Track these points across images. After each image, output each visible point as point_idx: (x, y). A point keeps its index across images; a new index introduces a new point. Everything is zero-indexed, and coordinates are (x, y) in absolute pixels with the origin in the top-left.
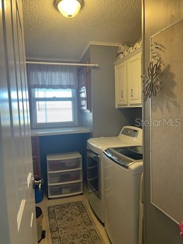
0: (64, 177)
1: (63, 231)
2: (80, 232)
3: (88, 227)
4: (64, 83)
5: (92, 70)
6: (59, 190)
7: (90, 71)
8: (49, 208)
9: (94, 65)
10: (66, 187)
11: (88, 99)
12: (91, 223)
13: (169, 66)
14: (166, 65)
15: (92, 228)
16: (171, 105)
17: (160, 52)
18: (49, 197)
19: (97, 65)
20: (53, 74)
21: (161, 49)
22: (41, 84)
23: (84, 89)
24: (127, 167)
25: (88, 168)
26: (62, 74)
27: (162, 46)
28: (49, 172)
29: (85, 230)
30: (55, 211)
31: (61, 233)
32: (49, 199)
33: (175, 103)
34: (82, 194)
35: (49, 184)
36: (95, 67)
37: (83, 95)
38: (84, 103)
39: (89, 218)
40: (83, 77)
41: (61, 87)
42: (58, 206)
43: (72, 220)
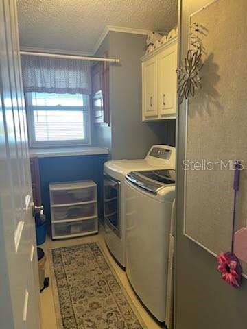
0: (73, 212)
1: (73, 278)
2: (94, 278)
3: (104, 272)
4: (73, 86)
5: (111, 68)
6: (66, 229)
7: (108, 69)
8: (53, 250)
9: (113, 60)
10: (76, 224)
11: (105, 108)
12: (108, 267)
13: (212, 55)
14: (209, 54)
15: (110, 273)
16: (213, 107)
17: (201, 36)
18: (54, 238)
19: (118, 61)
20: (57, 72)
21: (202, 32)
22: (40, 85)
23: (99, 94)
25: (105, 200)
26: (70, 72)
27: (204, 28)
28: (52, 206)
29: (100, 276)
30: (62, 254)
31: (70, 280)
32: (54, 240)
33: (217, 104)
34: (97, 234)
35: (53, 222)
36: (114, 64)
37: (99, 103)
38: (100, 113)
39: (105, 261)
40: (98, 77)
41: (69, 91)
42: (65, 248)
43: (84, 264)
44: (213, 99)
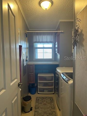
0: (45, 84)
1: (41, 109)
2: (48, 111)
3: (52, 110)
4: (48, 40)
5: (60, 34)
6: (42, 90)
7: (59, 34)
8: (37, 97)
9: (61, 31)
10: (46, 89)
12: (54, 108)
13: (82, 30)
14: (81, 30)
15: (54, 110)
17: (79, 23)
18: (38, 93)
19: (63, 31)
20: (44, 36)
21: (79, 22)
22: (38, 41)
24: (67, 83)
25: (56, 81)
26: (48, 36)
27: (80, 20)
28: (38, 81)
29: (51, 111)
30: (40, 99)
31: (39, 110)
32: (38, 94)
34: (54, 94)
35: (38, 87)
36: (62, 32)
37: (56, 46)
39: (54, 105)
40: (57, 37)
41: (47, 42)
42: (41, 97)
43: (46, 105)
44: (83, 48)
